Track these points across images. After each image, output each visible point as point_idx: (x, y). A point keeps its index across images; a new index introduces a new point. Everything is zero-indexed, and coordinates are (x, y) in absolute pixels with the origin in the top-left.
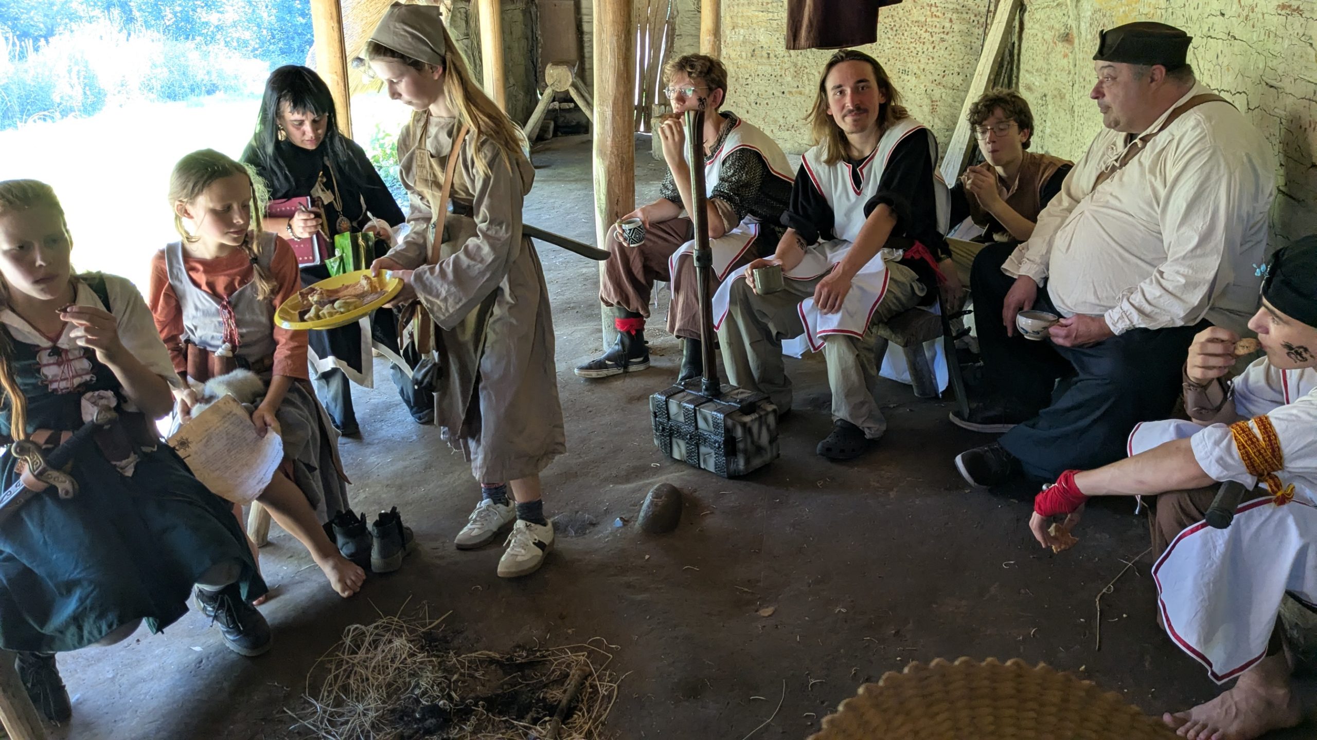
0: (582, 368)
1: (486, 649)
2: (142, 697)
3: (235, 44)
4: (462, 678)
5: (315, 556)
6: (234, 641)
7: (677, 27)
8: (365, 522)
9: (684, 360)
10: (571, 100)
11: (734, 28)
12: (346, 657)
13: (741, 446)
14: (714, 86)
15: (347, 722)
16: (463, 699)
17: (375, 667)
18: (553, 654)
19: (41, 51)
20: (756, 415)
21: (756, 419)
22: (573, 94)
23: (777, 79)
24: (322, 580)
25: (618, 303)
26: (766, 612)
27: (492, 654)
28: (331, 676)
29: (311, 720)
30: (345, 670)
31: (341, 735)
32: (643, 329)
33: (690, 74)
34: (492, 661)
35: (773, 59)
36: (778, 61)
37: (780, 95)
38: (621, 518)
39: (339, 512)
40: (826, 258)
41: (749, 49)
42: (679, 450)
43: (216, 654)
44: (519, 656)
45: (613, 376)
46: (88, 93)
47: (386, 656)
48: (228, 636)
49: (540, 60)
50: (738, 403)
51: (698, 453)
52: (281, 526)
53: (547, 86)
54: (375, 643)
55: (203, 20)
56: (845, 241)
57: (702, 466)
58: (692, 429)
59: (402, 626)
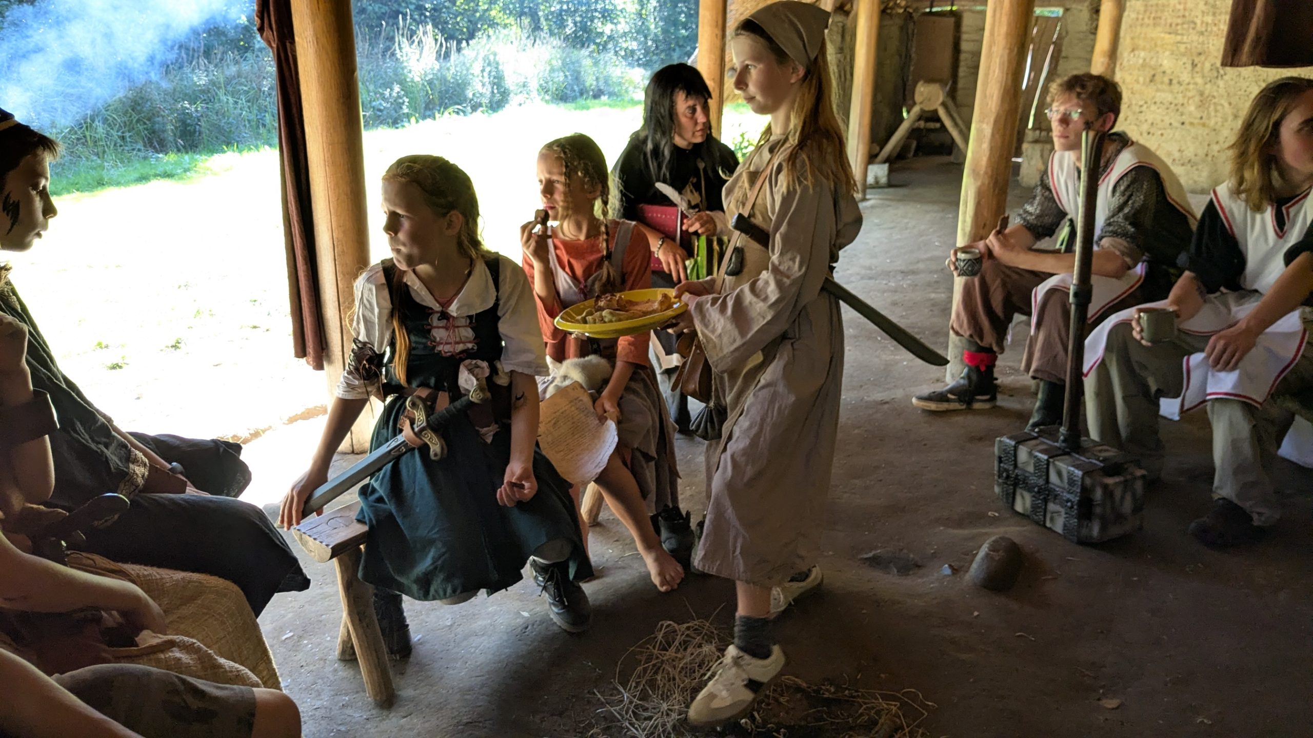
0: (920, 398)
1: (792, 675)
2: (473, 650)
3: (623, 53)
4: (766, 700)
5: (639, 545)
6: (558, 614)
7: (1064, 48)
8: (689, 521)
9: (1038, 404)
10: (938, 119)
11: (1133, 50)
12: (656, 651)
13: (1098, 510)
14: (1105, 110)
15: (650, 718)
16: (765, 723)
17: (682, 668)
18: (863, 696)
19: (463, 52)
20: (1121, 479)
21: (1120, 483)
22: (942, 113)
23: (1178, 108)
24: (643, 570)
25: (971, 336)
26: (1111, 703)
27: (799, 681)
28: (640, 668)
29: (618, 708)
30: (654, 665)
31: (644, 730)
32: (994, 365)
33: (1079, 95)
34: (798, 689)
35: (1175, 87)
36: (1182, 88)
37: (1179, 125)
38: (950, 566)
39: (666, 506)
40: (1229, 310)
41: (1148, 73)
42: (1024, 502)
43: (542, 622)
44: (827, 690)
45: (954, 410)
46: (496, 91)
47: (694, 659)
48: (554, 608)
49: (910, 78)
50: (1101, 461)
51: (1045, 510)
52: (612, 509)
53: (914, 104)
54: (685, 645)
55: (599, 30)
56: (1256, 291)
57: (1048, 524)
58: (1041, 482)
59: (712, 633)
